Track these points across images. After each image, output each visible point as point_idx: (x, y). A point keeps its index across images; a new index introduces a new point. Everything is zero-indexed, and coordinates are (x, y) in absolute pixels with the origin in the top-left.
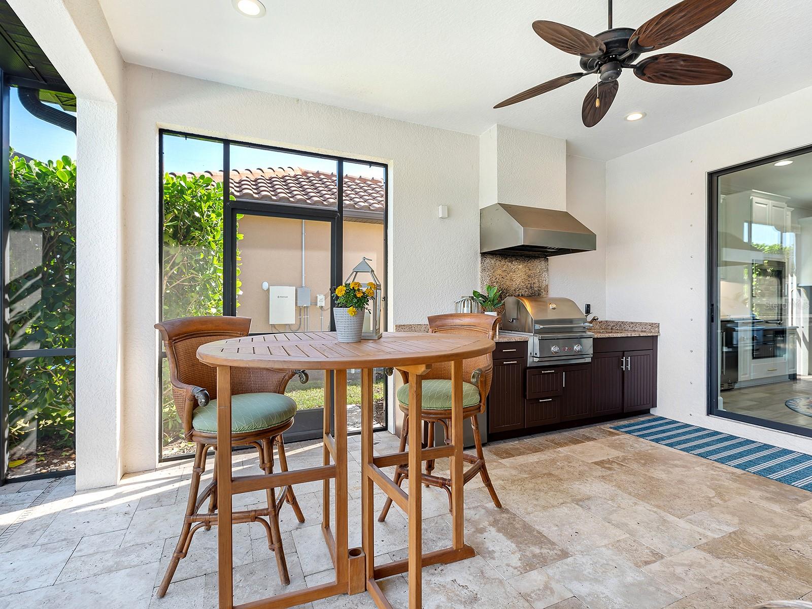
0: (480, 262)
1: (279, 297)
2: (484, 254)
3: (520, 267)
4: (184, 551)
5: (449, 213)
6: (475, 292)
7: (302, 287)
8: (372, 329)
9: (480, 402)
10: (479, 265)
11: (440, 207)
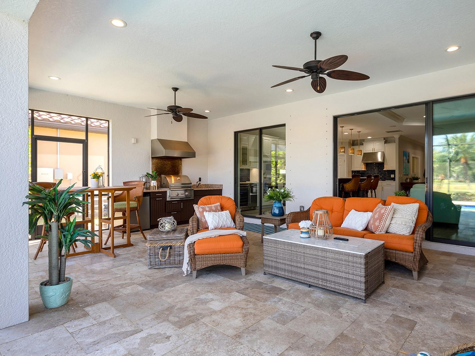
0: (151, 161)
1: (42, 174)
2: (152, 158)
3: (169, 163)
4: (41, 247)
5: (137, 141)
6: (147, 173)
7: (57, 168)
8: (102, 185)
9: (138, 206)
10: (151, 162)
11: (133, 139)
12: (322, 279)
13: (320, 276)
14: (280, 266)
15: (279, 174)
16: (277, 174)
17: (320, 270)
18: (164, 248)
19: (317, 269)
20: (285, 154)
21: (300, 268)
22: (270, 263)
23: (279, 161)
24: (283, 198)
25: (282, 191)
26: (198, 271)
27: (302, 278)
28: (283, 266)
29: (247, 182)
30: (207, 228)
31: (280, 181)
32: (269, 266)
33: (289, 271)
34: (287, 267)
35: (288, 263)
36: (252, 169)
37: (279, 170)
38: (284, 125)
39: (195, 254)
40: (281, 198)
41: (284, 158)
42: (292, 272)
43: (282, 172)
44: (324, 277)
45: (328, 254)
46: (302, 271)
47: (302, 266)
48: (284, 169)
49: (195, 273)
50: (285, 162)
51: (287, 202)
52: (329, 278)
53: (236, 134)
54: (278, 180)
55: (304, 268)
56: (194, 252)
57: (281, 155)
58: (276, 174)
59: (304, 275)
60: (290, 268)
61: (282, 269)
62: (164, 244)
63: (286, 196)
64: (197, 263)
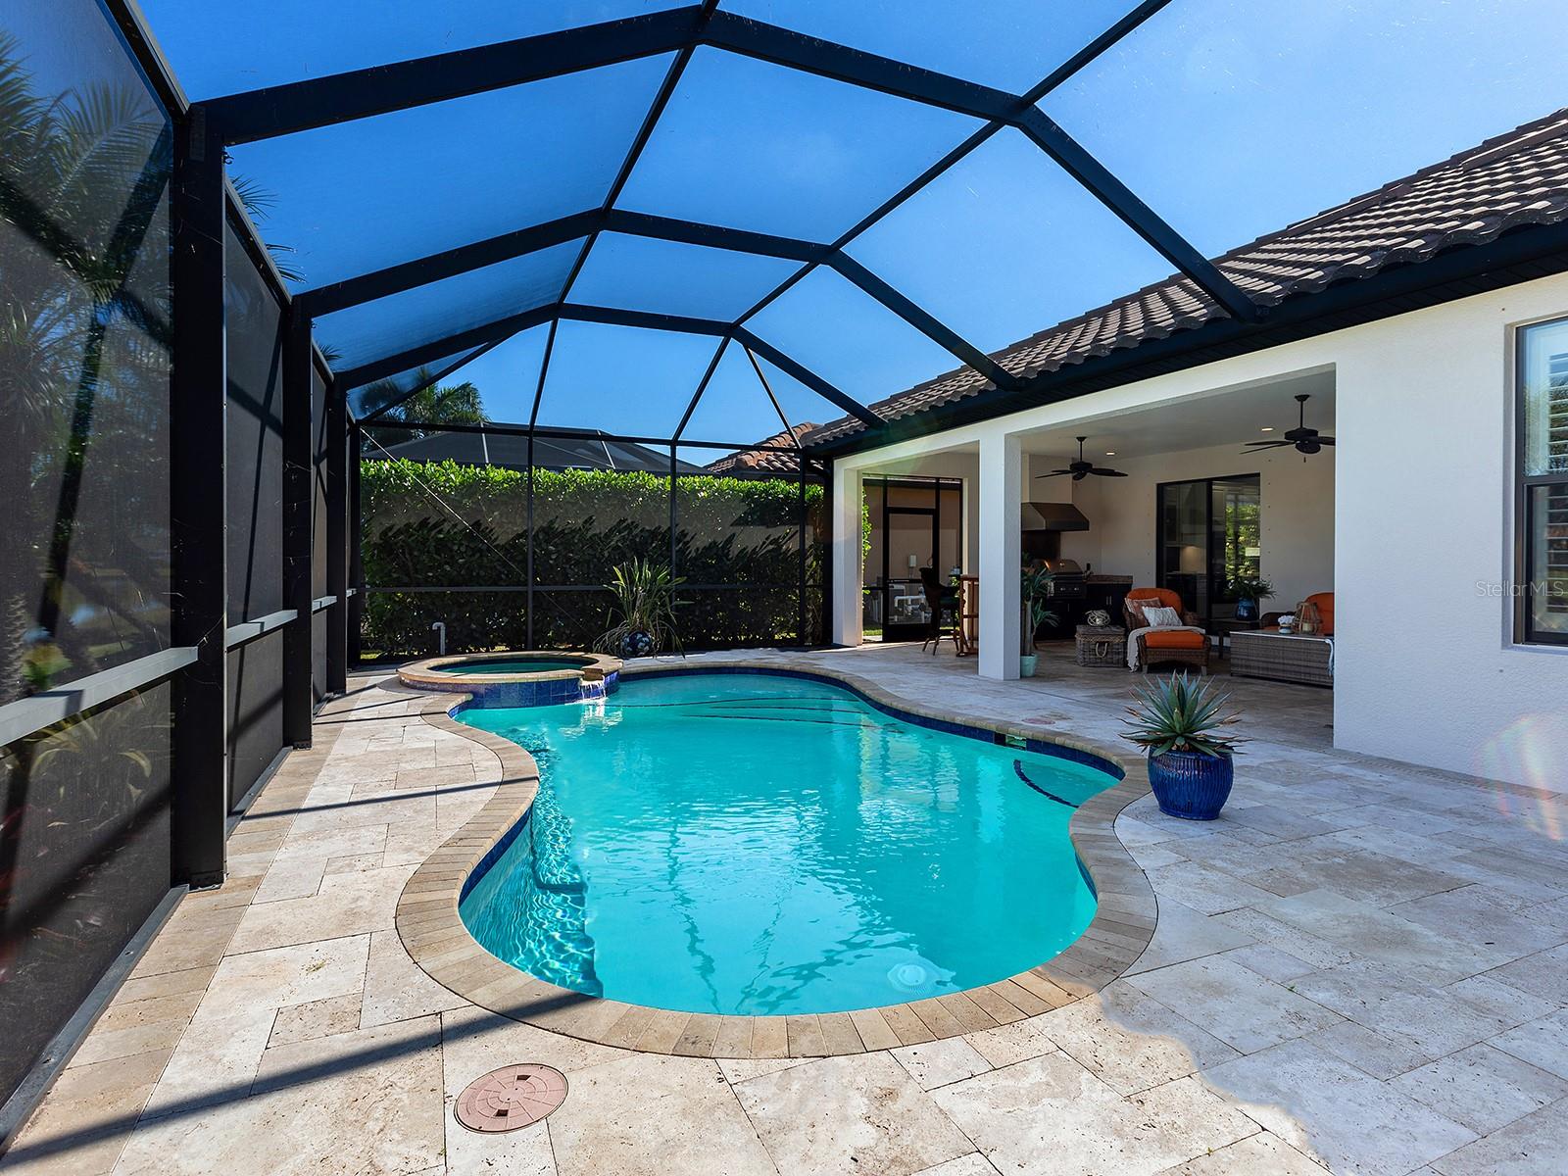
12: (1305, 673)
13: (1303, 670)
14: (1252, 664)
15: (1244, 557)
16: (1240, 558)
17: (1302, 663)
18: (1102, 644)
19: (1299, 663)
20: (1258, 515)
21: (1279, 663)
22: (1240, 662)
23: (1242, 528)
24: (1255, 593)
25: (1255, 583)
26: (1149, 665)
27: (1280, 675)
28: (1256, 664)
29: (1175, 572)
30: (1149, 625)
31: (1246, 571)
32: (1237, 666)
33: (1263, 669)
34: (1261, 665)
35: (1263, 659)
36: (1183, 548)
37: (1243, 548)
38: (1259, 475)
39: (1147, 648)
40: (1252, 593)
41: (1256, 522)
42: (1268, 669)
43: (1250, 552)
44: (1308, 670)
45: (1312, 646)
46: (1281, 667)
47: (1281, 661)
48: (1256, 546)
49: (1145, 668)
50: (1258, 531)
51: (1262, 600)
52: (1312, 671)
53: (1161, 488)
54: (1239, 569)
55: (1284, 664)
56: (1145, 644)
57: (1249, 515)
58: (1237, 556)
59: (1284, 671)
60: (1265, 665)
61: (1254, 668)
62: (1099, 639)
63: (1262, 591)
64: (1149, 657)
